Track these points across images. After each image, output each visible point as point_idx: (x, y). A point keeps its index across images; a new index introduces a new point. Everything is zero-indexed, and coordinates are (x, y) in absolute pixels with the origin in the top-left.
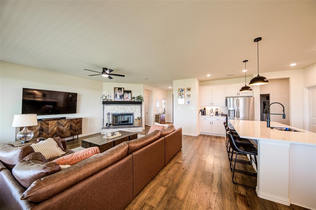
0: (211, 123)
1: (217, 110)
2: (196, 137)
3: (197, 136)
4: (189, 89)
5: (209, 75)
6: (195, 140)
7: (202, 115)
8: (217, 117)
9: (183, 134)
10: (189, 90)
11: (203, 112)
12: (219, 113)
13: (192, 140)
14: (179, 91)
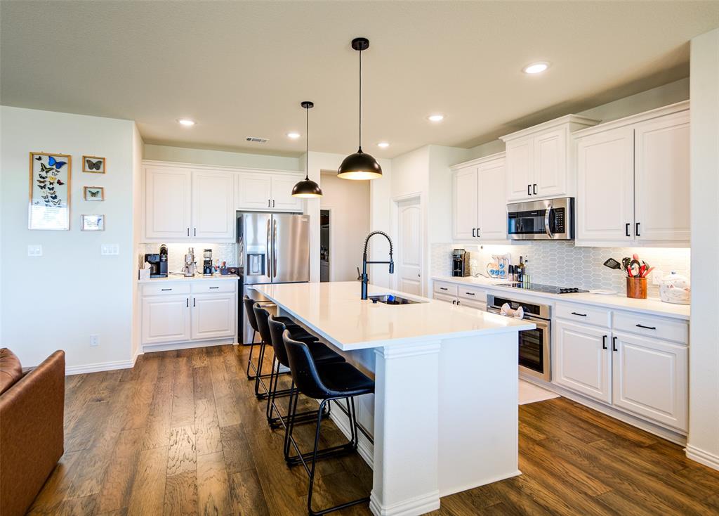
0: (191, 303)
1: (209, 253)
2: (126, 371)
3: (133, 366)
4: (94, 161)
5: (187, 123)
6: (128, 386)
7: (151, 274)
8: (208, 277)
9: (70, 370)
10: (95, 165)
11: (158, 265)
12: (214, 264)
13: (113, 390)
14: (37, 165)
